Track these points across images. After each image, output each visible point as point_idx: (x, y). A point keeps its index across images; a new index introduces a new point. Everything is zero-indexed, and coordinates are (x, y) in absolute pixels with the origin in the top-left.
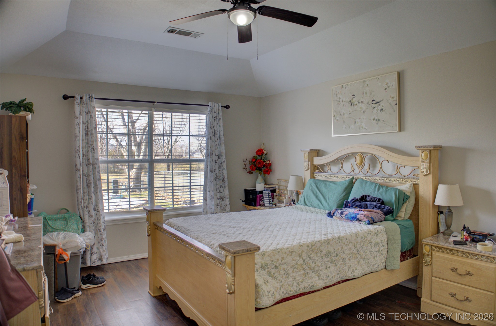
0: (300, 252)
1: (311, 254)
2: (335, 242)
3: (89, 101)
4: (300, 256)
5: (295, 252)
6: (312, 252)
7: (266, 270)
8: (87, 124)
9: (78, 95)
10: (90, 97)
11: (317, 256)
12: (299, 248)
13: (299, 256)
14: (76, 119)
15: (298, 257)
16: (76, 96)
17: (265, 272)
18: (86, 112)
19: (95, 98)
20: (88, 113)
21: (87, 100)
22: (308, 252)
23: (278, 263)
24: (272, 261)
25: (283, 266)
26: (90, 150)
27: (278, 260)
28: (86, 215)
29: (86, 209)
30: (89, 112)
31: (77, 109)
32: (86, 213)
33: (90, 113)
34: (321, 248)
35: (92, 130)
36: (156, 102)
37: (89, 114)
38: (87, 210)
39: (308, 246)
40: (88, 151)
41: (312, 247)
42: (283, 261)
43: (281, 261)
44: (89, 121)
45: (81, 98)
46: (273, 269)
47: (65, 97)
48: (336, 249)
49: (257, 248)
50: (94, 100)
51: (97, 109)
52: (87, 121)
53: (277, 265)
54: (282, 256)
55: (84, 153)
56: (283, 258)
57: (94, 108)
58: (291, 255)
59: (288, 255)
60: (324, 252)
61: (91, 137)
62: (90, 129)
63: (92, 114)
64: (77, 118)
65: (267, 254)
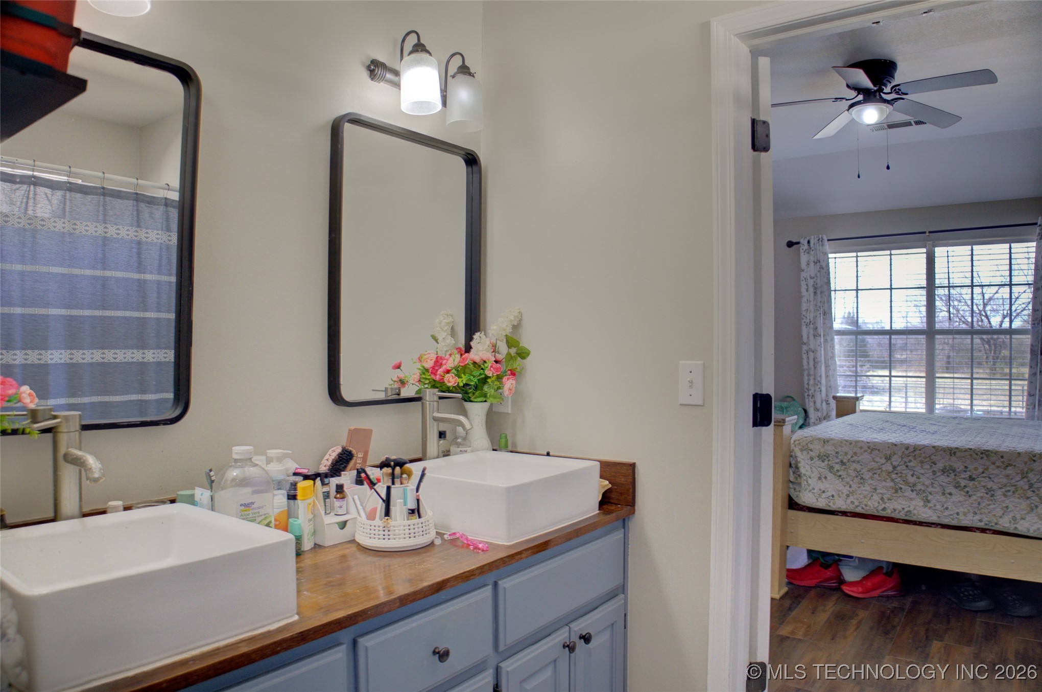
0: (889, 452)
1: (910, 461)
2: (971, 455)
3: (818, 245)
4: (888, 458)
5: (879, 450)
6: (913, 460)
7: (826, 462)
8: (815, 278)
9: (804, 239)
10: (819, 240)
11: (922, 467)
12: (889, 447)
13: (885, 459)
14: (802, 273)
15: (883, 459)
16: (802, 241)
17: (823, 465)
18: (814, 262)
19: (828, 240)
20: (816, 263)
21: (816, 243)
22: (903, 456)
23: (846, 457)
24: (837, 453)
25: (855, 465)
26: (819, 315)
27: (846, 454)
28: (811, 407)
29: (812, 398)
30: (818, 260)
31: (804, 258)
33: (819, 262)
34: (933, 457)
35: (822, 286)
36: (927, 232)
37: (818, 264)
38: (812, 400)
39: (907, 449)
40: (816, 316)
41: (915, 451)
42: (855, 458)
43: (852, 457)
44: (818, 274)
45: (809, 242)
46: (837, 463)
47: (790, 244)
48: (971, 467)
50: (826, 242)
51: (830, 255)
52: (816, 275)
53: (845, 461)
54: (854, 451)
55: (811, 320)
56: (855, 453)
57: (826, 254)
58: (871, 453)
59: (865, 451)
60: (940, 465)
61: (822, 297)
62: (819, 285)
63: (822, 263)
64: (803, 271)
65: (831, 442)
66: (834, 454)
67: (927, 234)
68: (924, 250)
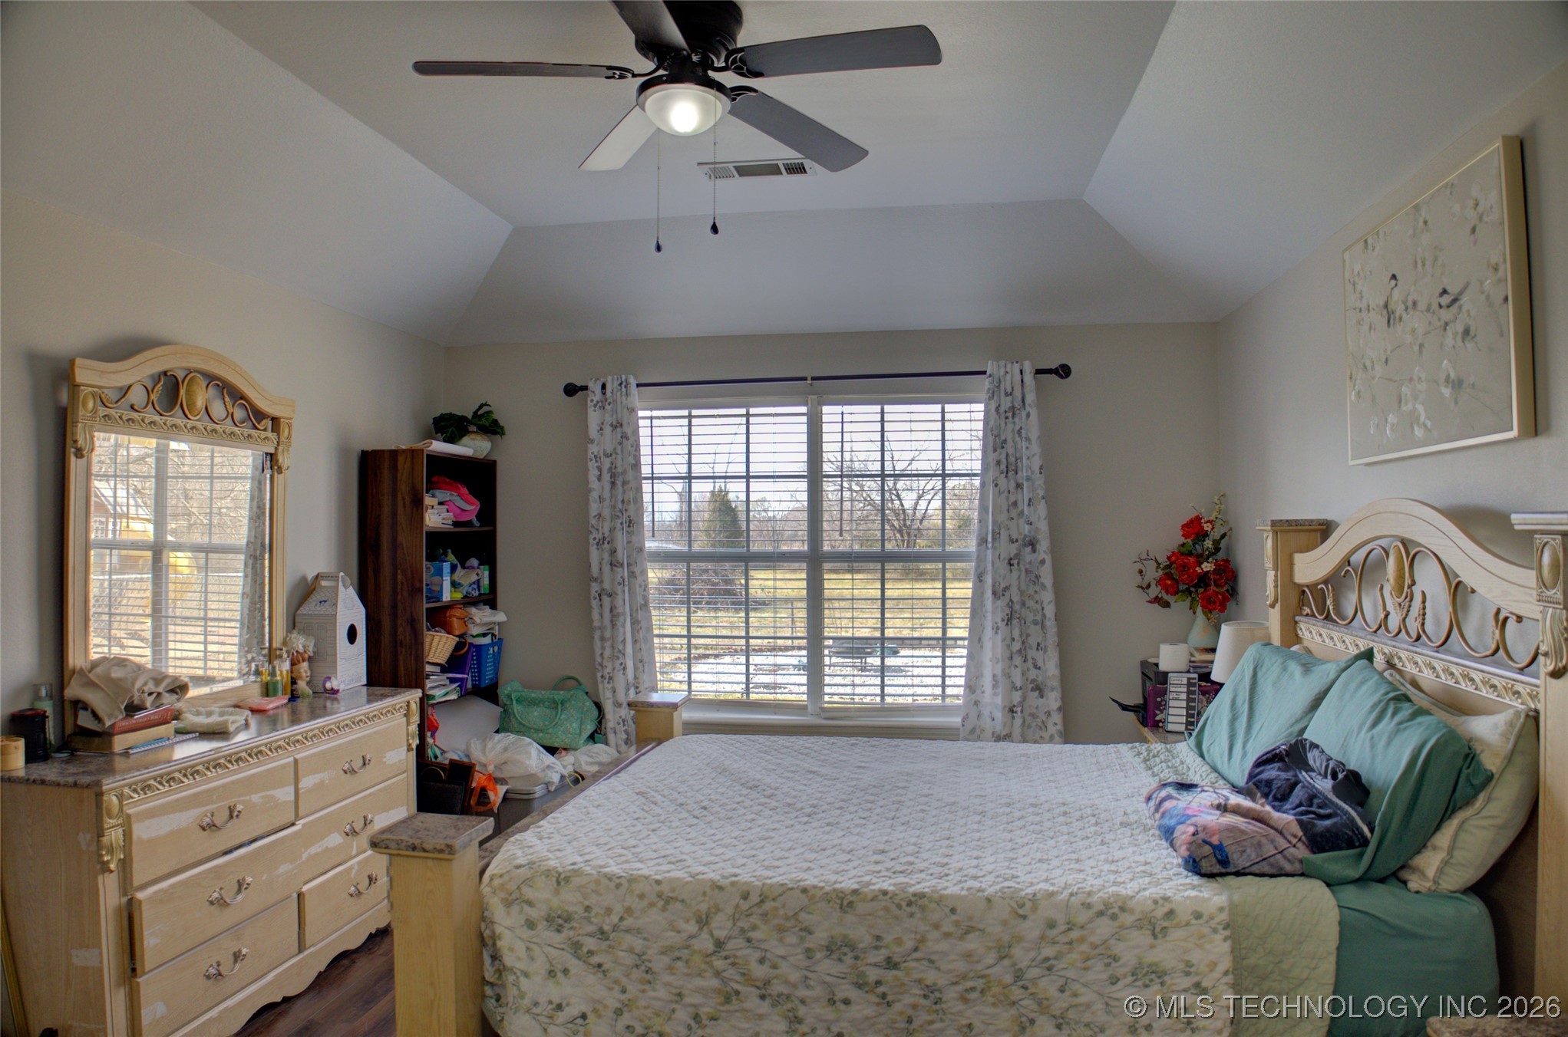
0: (704, 907)
1: (754, 928)
2: (886, 909)
3: (619, 393)
4: (703, 921)
5: (683, 901)
6: (758, 923)
7: (565, 933)
8: (614, 456)
9: (596, 381)
10: (621, 384)
11: (781, 940)
12: (704, 894)
13: (697, 922)
14: (589, 446)
15: (693, 922)
16: (591, 385)
17: (558, 939)
18: (612, 425)
19: (638, 385)
20: (616, 427)
21: (615, 390)
22: (737, 916)
23: (607, 921)
24: (588, 909)
25: (630, 940)
26: (619, 526)
27: (609, 911)
28: (609, 699)
29: (609, 682)
30: (618, 422)
31: (594, 417)
32: (609, 694)
33: (621, 425)
34: (803, 916)
35: (624, 472)
36: (809, 378)
37: (619, 429)
38: (609, 686)
39: (745, 896)
40: (615, 528)
41: (762, 901)
42: (629, 922)
43: (622, 919)
44: (619, 448)
45: (604, 387)
46: (590, 935)
47: (571, 390)
48: (888, 938)
49: (443, 847)
50: (634, 389)
51: (641, 413)
52: (615, 449)
53: (606, 928)
54: (627, 904)
55: (606, 535)
56: (629, 911)
57: (632, 411)
58: (664, 909)
59: (652, 905)
60: (820, 936)
61: (624, 492)
62: (619, 470)
63: (625, 428)
64: (592, 441)
65: (576, 881)
66: (580, 910)
67: (809, 382)
68: (804, 409)
